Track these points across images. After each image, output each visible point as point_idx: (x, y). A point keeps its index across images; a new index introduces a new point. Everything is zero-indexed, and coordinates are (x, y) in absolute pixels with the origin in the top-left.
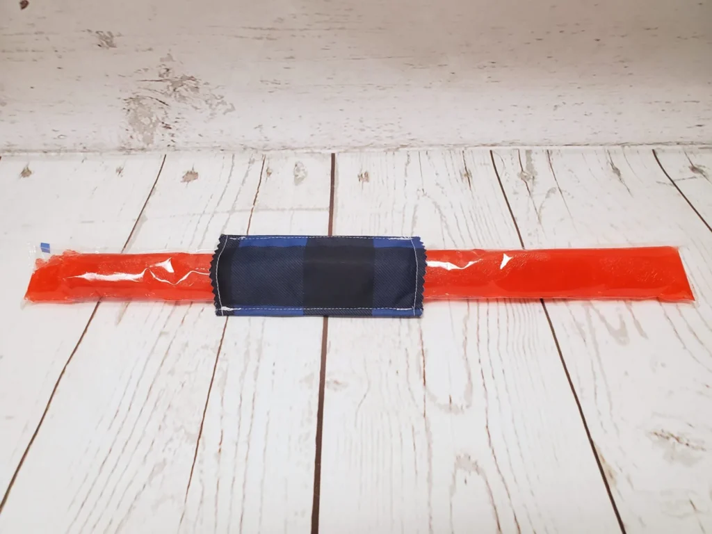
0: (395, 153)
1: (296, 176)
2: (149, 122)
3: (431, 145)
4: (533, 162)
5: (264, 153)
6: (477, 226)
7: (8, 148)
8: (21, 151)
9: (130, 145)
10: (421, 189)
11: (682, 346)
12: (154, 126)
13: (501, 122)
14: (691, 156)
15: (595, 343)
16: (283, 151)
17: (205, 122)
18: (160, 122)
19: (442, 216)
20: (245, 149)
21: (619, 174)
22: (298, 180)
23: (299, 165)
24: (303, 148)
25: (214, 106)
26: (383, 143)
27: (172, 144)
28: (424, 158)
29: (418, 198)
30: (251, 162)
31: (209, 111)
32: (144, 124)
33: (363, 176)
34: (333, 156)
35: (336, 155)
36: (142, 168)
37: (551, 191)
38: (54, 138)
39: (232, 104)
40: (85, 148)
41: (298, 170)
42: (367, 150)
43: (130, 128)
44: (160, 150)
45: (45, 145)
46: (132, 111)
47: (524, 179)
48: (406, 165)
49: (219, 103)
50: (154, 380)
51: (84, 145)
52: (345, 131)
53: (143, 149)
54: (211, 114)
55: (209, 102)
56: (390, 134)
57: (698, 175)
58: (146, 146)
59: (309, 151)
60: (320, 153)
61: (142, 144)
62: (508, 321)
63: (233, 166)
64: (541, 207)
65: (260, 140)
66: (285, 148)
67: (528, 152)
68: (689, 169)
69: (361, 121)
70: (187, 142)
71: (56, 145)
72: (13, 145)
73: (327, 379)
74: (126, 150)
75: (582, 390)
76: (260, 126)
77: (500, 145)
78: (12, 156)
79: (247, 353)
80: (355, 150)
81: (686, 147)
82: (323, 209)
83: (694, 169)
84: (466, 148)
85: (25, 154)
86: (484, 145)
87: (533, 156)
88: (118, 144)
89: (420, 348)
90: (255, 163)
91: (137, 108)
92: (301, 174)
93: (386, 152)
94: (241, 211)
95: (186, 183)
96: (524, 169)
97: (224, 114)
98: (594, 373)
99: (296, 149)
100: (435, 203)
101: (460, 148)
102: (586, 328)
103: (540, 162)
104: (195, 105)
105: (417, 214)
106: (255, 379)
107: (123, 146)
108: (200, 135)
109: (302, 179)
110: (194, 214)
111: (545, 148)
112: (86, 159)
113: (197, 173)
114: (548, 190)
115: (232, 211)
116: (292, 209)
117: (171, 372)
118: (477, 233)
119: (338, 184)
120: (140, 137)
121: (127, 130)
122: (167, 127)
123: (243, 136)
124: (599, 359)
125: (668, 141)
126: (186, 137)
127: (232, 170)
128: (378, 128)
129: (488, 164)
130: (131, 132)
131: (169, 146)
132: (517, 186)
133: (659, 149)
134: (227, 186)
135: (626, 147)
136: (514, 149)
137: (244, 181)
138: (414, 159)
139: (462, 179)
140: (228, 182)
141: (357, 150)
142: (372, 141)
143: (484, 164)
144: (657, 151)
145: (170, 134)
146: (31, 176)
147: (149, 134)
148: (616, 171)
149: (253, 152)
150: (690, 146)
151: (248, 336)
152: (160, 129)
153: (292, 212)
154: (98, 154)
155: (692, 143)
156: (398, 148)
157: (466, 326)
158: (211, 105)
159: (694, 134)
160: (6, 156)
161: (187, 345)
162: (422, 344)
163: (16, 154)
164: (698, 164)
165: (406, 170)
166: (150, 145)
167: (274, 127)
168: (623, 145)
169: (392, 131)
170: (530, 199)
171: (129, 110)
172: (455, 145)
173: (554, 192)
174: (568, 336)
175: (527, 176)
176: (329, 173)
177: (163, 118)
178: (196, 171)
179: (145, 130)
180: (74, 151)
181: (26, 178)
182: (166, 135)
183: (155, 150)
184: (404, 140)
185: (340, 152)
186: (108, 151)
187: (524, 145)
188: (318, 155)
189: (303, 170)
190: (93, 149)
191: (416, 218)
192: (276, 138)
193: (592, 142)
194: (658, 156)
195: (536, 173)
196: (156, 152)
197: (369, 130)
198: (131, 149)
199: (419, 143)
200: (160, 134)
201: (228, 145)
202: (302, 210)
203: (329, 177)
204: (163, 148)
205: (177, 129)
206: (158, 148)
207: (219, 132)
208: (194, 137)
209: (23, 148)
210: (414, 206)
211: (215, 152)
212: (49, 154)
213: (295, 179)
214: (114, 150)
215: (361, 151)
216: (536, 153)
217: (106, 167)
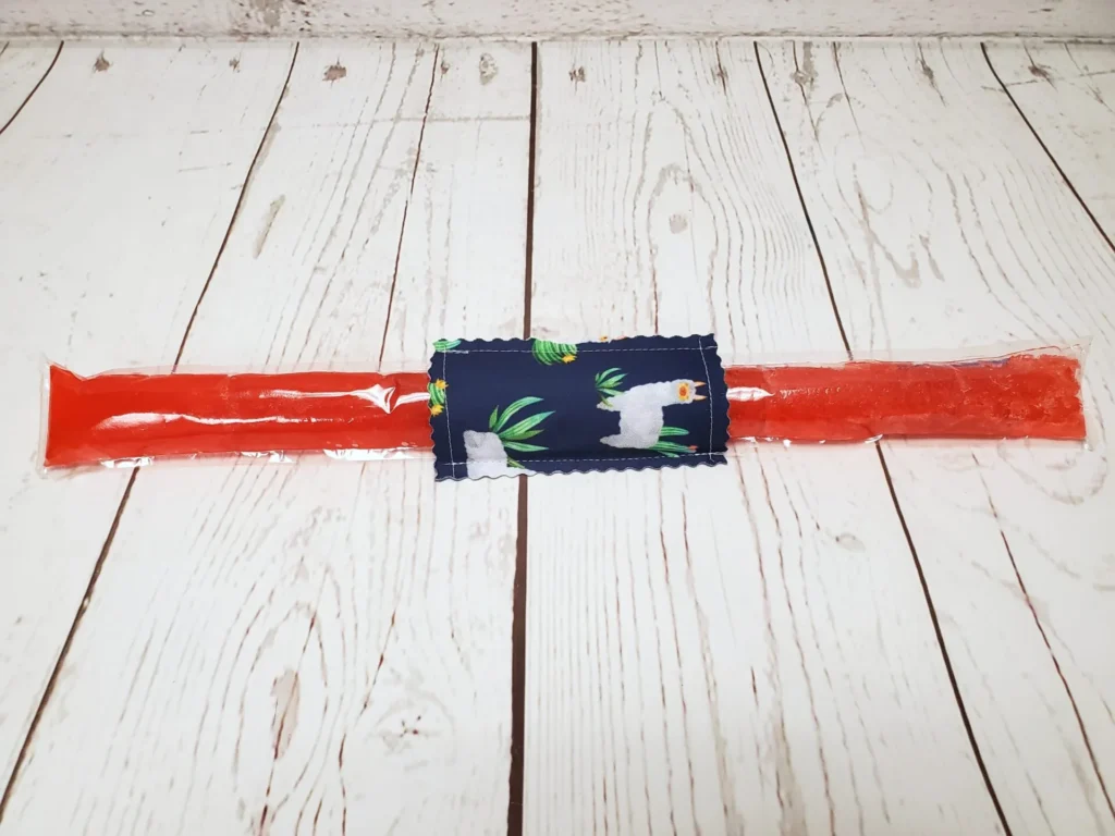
0: (623, 42)
1: (483, 73)
3: (672, 33)
4: (812, 59)
5: (437, 41)
6: (732, 140)
7: (72, 29)
8: (90, 33)
9: (246, 28)
10: (657, 92)
11: (987, 289)
14: (1033, 53)
15: (877, 285)
16: (464, 39)
19: (686, 127)
20: (410, 36)
21: (931, 76)
22: (485, 79)
23: (486, 58)
24: (491, 35)
26: (605, 28)
27: (306, 27)
28: (661, 48)
29: (654, 104)
30: (420, 54)
33: (577, 73)
34: (534, 45)
35: (538, 45)
36: (265, 61)
37: (836, 98)
38: (138, 15)
40: (181, 30)
41: (486, 65)
42: (583, 37)
43: (246, 2)
44: (290, 36)
45: (124, 24)
47: (799, 80)
48: (638, 59)
50: (313, 321)
51: (181, 26)
52: (551, 10)
53: (266, 34)
56: (616, 17)
57: (1039, 78)
58: (269, 30)
59: (500, 38)
60: (516, 42)
61: (263, 27)
62: (767, 258)
63: (394, 59)
64: (820, 119)
65: (431, 23)
66: (466, 35)
67: (807, 45)
68: (1028, 71)
70: (328, 25)
71: (139, 24)
72: (80, 25)
73: (533, 326)
74: (240, 34)
75: (855, 338)
76: (430, 2)
77: (768, 35)
78: (79, 40)
79: (429, 292)
80: (565, 38)
81: (1028, 40)
82: (522, 118)
83: (1035, 70)
84: (720, 38)
85: (97, 37)
86: (746, 34)
87: (813, 50)
88: (228, 26)
89: (653, 290)
90: (426, 55)
92: (489, 71)
93: (608, 40)
94: (409, 119)
95: (330, 82)
96: (800, 68)
98: (873, 320)
99: (482, 35)
100: (676, 110)
101: (711, 37)
102: (867, 268)
103: (822, 60)
105: (652, 124)
106: (442, 324)
107: (236, 28)
108: (346, 15)
109: (491, 77)
110: (346, 125)
111: (831, 40)
112: (184, 46)
113: (344, 68)
115: (398, 118)
116: (478, 118)
117: (334, 315)
118: (732, 150)
119: (541, 84)
120: (261, 16)
121: (241, 5)
122: (300, 2)
123: (407, 17)
124: (880, 306)
125: (1001, 30)
126: (327, 17)
127: (393, 64)
128: (598, 7)
129: (751, 61)
130: (247, 8)
131: (302, 29)
132: (788, 91)
133: (989, 42)
134: (386, 86)
135: (945, 39)
136: (787, 41)
137: (410, 79)
138: (648, 51)
139: (714, 79)
140: (389, 79)
141: (569, 38)
142: (588, 26)
143: (746, 60)
144: (986, 45)
145: (303, 12)
146: (110, 70)
147: (273, 11)
148: (928, 72)
149: (421, 39)
150: (1033, 38)
151: (429, 272)
152: (288, 5)
153: (478, 122)
154: (201, 39)
155: (1036, 35)
156: (626, 36)
157: (712, 264)
159: (1038, 22)
160: (69, 40)
161: (351, 283)
162: (655, 286)
163: (84, 37)
164: (1043, 63)
165: (637, 66)
166: (276, 29)
167: (451, 4)
168: (940, 36)
169: (617, 12)
170: (806, 110)
172: (706, 34)
173: (839, 100)
174: (844, 276)
175: (804, 77)
176: (529, 68)
178: (342, 65)
179: (267, 5)
180: (166, 34)
181: (102, 72)
182: (298, 13)
183: (282, 35)
184: (635, 25)
185: (543, 41)
186: (215, 35)
187: (801, 34)
188: (513, 44)
189: (492, 65)
190: (193, 32)
191: (650, 130)
192: (454, 21)
193: (899, 31)
194: (988, 53)
195: (817, 74)
196: (285, 38)
197: (584, 10)
198: (249, 34)
199: (657, 30)
200: (289, 12)
201: (387, 30)
202: (493, 119)
203: (529, 75)
204: (294, 33)
205: (313, 6)
206: (286, 33)
207: (373, 11)
208: (338, 17)
209: (93, 30)
210: (647, 114)
211: (368, 40)
212: (130, 38)
213: (481, 77)
214: (223, 33)
215: (574, 40)
216: (818, 47)
217: (215, 58)
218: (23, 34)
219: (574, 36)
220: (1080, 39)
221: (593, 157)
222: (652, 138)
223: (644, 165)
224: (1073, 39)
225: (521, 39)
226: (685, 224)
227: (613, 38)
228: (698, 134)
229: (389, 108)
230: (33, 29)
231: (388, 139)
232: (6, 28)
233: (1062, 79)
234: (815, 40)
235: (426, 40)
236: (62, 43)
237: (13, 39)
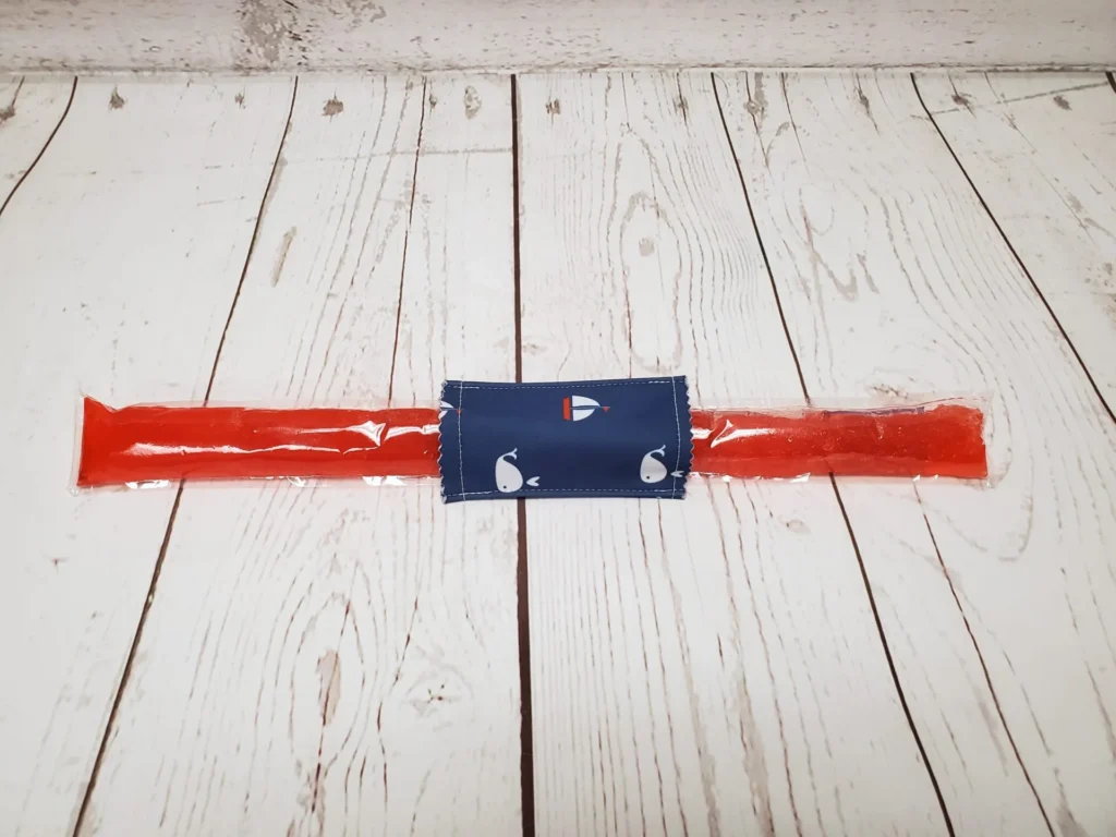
0: (593, 75)
1: (468, 107)
2: (272, 31)
3: (638, 65)
4: (763, 89)
5: (424, 74)
6: (692, 169)
7: (84, 65)
8: (102, 68)
9: (248, 63)
10: (625, 123)
12: (279, 36)
13: (725, 35)
14: (956, 82)
15: (821, 300)
16: (449, 72)
17: (346, 31)
18: (286, 30)
19: (651, 156)
20: (399, 69)
21: (867, 105)
22: (471, 113)
23: (470, 91)
24: (473, 68)
25: (358, 10)
26: (577, 61)
27: (304, 61)
28: (629, 81)
29: (622, 136)
30: (409, 87)
31: (352, 17)
32: (264, 33)
33: (553, 105)
34: (513, 78)
35: (517, 78)
36: (267, 95)
37: (784, 126)
38: (145, 51)
39: (380, 8)
40: (187, 65)
41: (470, 99)
42: (556, 70)
43: (247, 38)
44: (288, 70)
45: (133, 60)
46: (248, 15)
47: (752, 110)
49: (364, 6)
51: (187, 61)
52: (528, 45)
53: (266, 69)
54: (354, 22)
55: (352, 4)
56: (586, 50)
57: (961, 107)
58: (269, 64)
59: (482, 71)
60: (496, 74)
61: (264, 61)
63: (386, 93)
64: (770, 147)
65: (419, 57)
66: (451, 68)
67: (758, 76)
68: (952, 100)
69: (549, 33)
70: (323, 60)
71: (148, 60)
72: (91, 60)
74: (243, 69)
75: (801, 348)
76: (418, 38)
77: (724, 66)
78: (92, 76)
80: (540, 70)
81: (951, 70)
82: (505, 150)
83: (957, 99)
84: (681, 71)
85: (109, 73)
86: (704, 66)
87: (764, 81)
88: (231, 61)
89: (626, 308)
90: (415, 88)
91: (255, 11)
92: (474, 105)
93: (580, 72)
94: (403, 153)
95: (329, 117)
96: (752, 98)
97: (372, 21)
98: (816, 332)
99: (465, 68)
100: (643, 141)
101: (673, 69)
102: (811, 285)
103: (772, 89)
104: (333, 8)
105: (620, 156)
107: (239, 63)
108: (340, 50)
109: (476, 110)
110: (347, 159)
111: (779, 70)
112: (191, 81)
113: (341, 103)
114: (780, 124)
115: (393, 152)
117: (348, 337)
118: (692, 178)
119: (521, 117)
120: (261, 50)
121: (242, 41)
122: (296, 38)
123: (397, 52)
124: (823, 319)
125: (930, 62)
126: (322, 52)
127: (385, 98)
128: (571, 41)
129: (708, 90)
130: (248, 44)
131: (300, 64)
132: (742, 120)
133: (918, 72)
134: (381, 120)
135: (879, 70)
136: (741, 72)
138: (616, 83)
139: (676, 110)
140: (383, 114)
141: (544, 70)
142: (565, 58)
143: (704, 90)
144: (916, 75)
145: (300, 47)
146: (125, 107)
147: (272, 47)
148: (864, 101)
149: (410, 73)
150: (957, 69)
152: (286, 39)
153: (466, 157)
154: (207, 74)
155: (959, 65)
156: (596, 69)
157: (677, 284)
158: (354, 9)
159: (961, 53)
160: (83, 76)
162: (628, 304)
163: (96, 73)
164: (964, 92)
165: (606, 97)
166: (275, 63)
167: (436, 40)
168: (875, 67)
169: (588, 45)
170: (757, 138)
171: (244, 14)
172: (668, 65)
173: (786, 128)
175: (756, 107)
176: (510, 102)
177: (291, 26)
178: (339, 100)
179: (266, 41)
180: (173, 69)
182: (296, 48)
183: (282, 69)
184: (604, 58)
185: (521, 73)
186: (220, 69)
187: (752, 66)
188: (494, 76)
189: (476, 98)
190: (199, 67)
191: (620, 160)
192: (439, 54)
193: (838, 63)
194: (917, 82)
195: (767, 103)
196: (284, 72)
197: (559, 44)
198: (251, 68)
199: (623, 62)
200: (287, 48)
201: (378, 64)
202: (479, 151)
203: (510, 108)
204: (293, 67)
205: (310, 42)
206: (285, 67)
207: (364, 46)
208: (332, 51)
209: (105, 65)
210: (616, 145)
211: (361, 72)
212: (140, 73)
213: (467, 112)
214: (226, 68)
215: (549, 72)
216: (768, 77)
217: (222, 94)
218: (36, 69)
219: (549, 68)
220: (999, 68)
221: (569, 187)
222: (622, 168)
223: (616, 193)
224: (992, 68)
225: (501, 72)
226: (653, 248)
227: (584, 70)
228: (662, 163)
229: (385, 143)
230: (46, 64)
231: (386, 172)
232: (20, 62)
233: (981, 107)
234: (766, 71)
235: (415, 74)
236: (76, 79)
237: (28, 74)
